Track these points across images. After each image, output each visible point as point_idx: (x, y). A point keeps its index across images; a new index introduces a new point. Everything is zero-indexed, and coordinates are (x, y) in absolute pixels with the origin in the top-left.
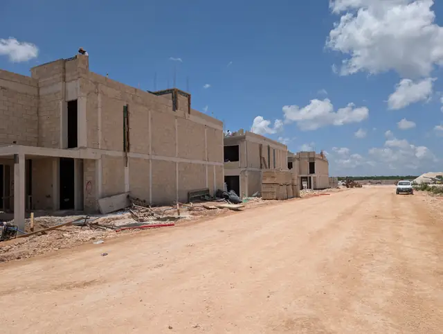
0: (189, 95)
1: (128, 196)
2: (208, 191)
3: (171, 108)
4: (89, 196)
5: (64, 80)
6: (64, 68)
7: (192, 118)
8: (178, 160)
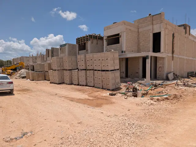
0: (190, 27)
1: (174, 73)
2: (193, 72)
3: (184, 34)
4: (160, 73)
5: (153, 25)
6: (153, 19)
7: (190, 37)
8: (185, 58)
